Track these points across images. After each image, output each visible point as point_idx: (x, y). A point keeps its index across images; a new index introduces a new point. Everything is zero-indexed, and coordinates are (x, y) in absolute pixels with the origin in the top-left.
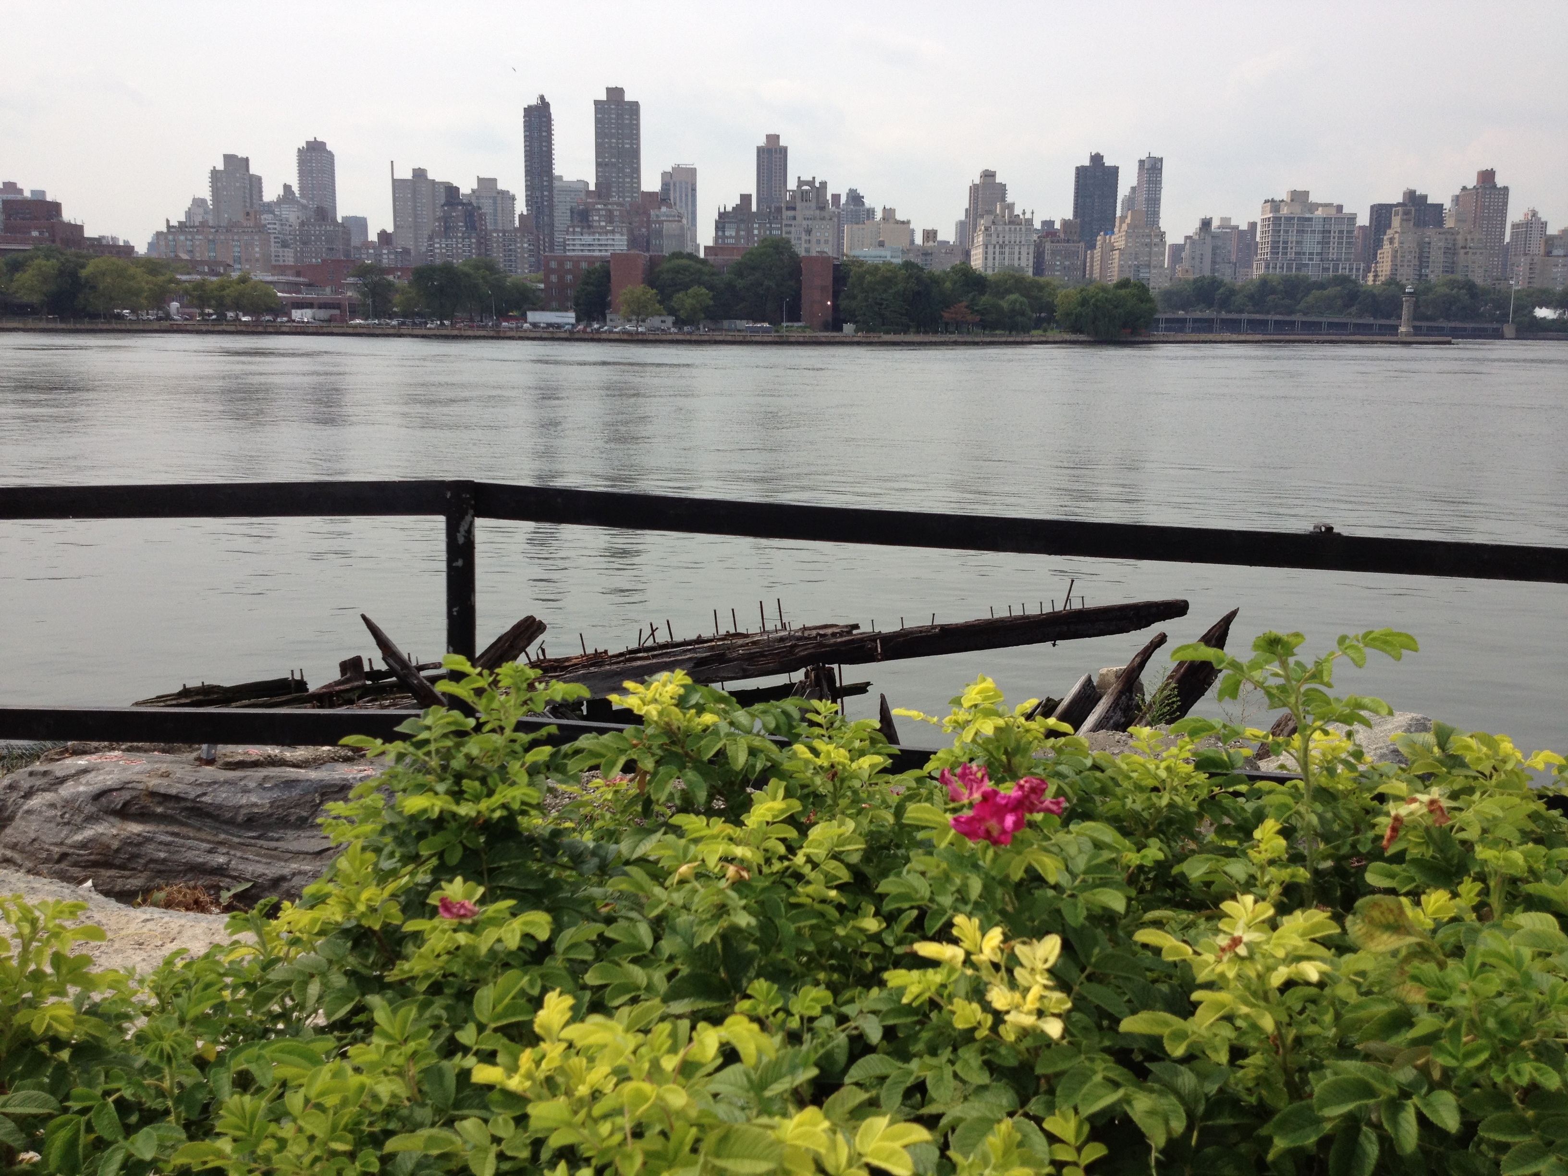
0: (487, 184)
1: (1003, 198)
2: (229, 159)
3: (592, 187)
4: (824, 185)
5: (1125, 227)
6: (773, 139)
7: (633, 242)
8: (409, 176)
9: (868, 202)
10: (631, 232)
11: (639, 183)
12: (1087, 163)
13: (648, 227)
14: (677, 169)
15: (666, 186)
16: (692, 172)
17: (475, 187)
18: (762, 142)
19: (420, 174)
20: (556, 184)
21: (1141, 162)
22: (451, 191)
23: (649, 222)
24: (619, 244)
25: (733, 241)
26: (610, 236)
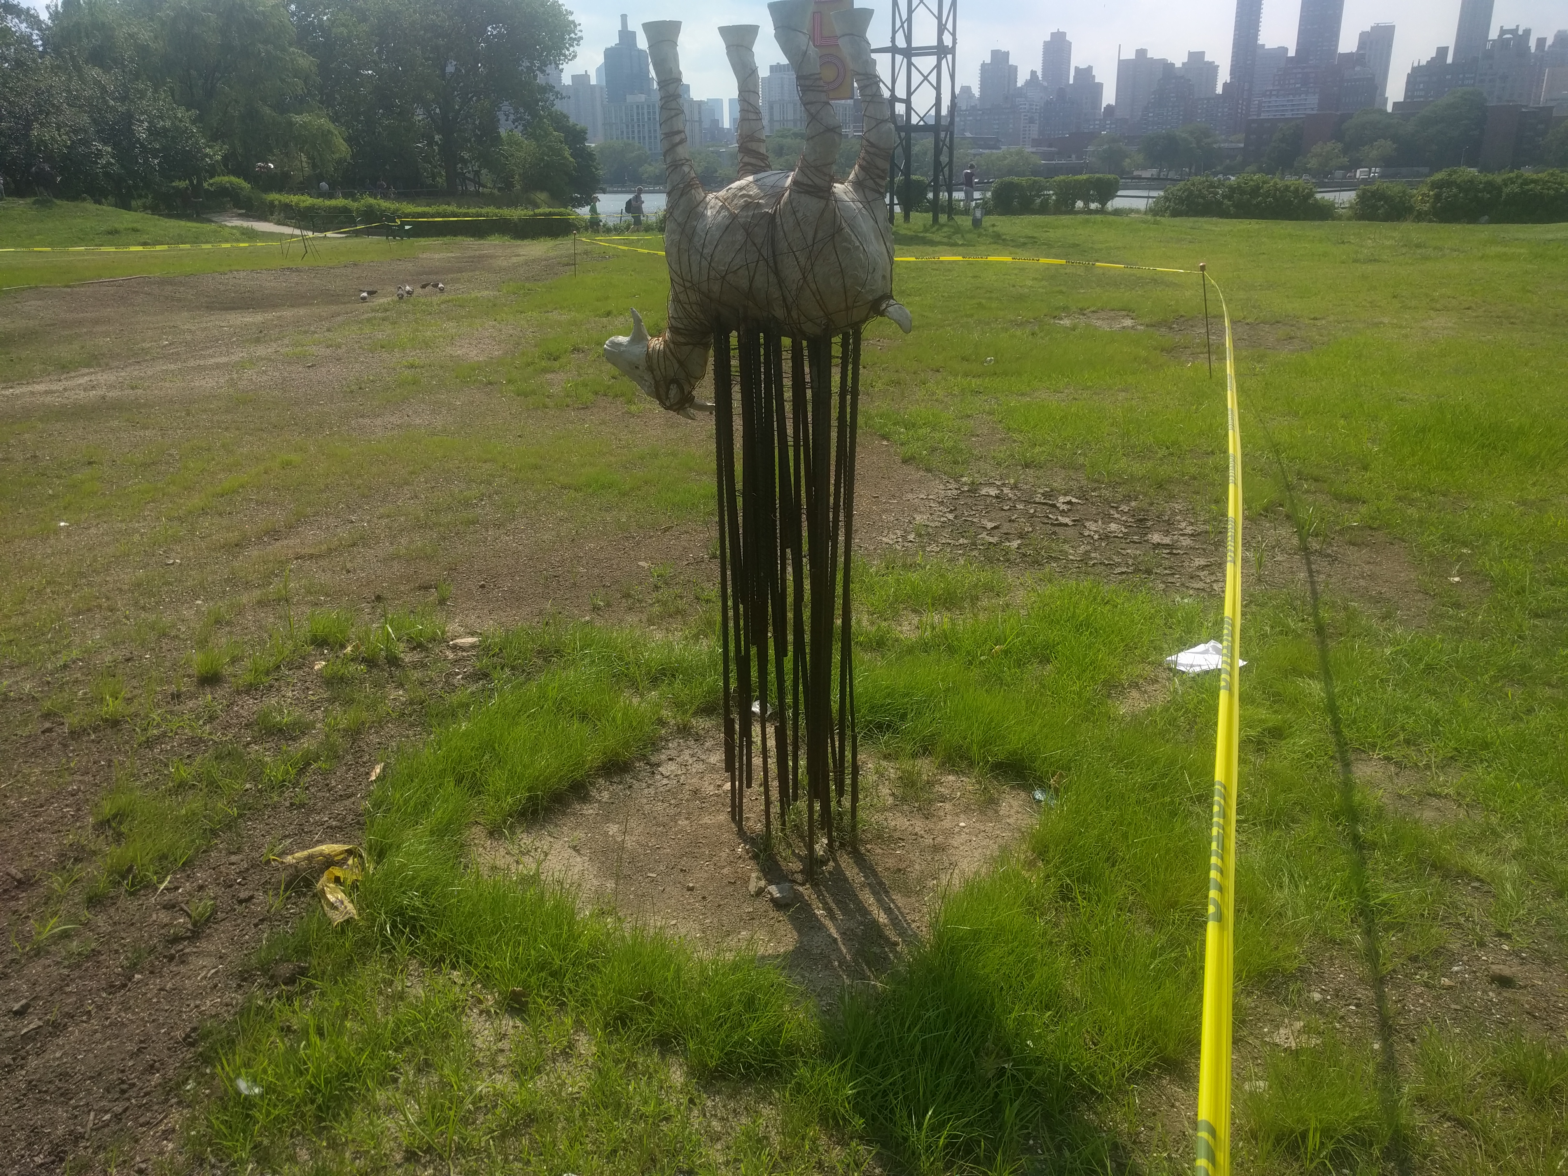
0: (1196, 58)
3: (1292, 53)
4: (1527, 32)
7: (1324, 101)
8: (1133, 57)
10: (1323, 91)
11: (1337, 45)
13: (1341, 86)
14: (1376, 28)
15: (1362, 46)
16: (1390, 30)
17: (1186, 59)
19: (1142, 53)
20: (1259, 51)
24: (1311, 102)
25: (1422, 93)
26: (1303, 96)
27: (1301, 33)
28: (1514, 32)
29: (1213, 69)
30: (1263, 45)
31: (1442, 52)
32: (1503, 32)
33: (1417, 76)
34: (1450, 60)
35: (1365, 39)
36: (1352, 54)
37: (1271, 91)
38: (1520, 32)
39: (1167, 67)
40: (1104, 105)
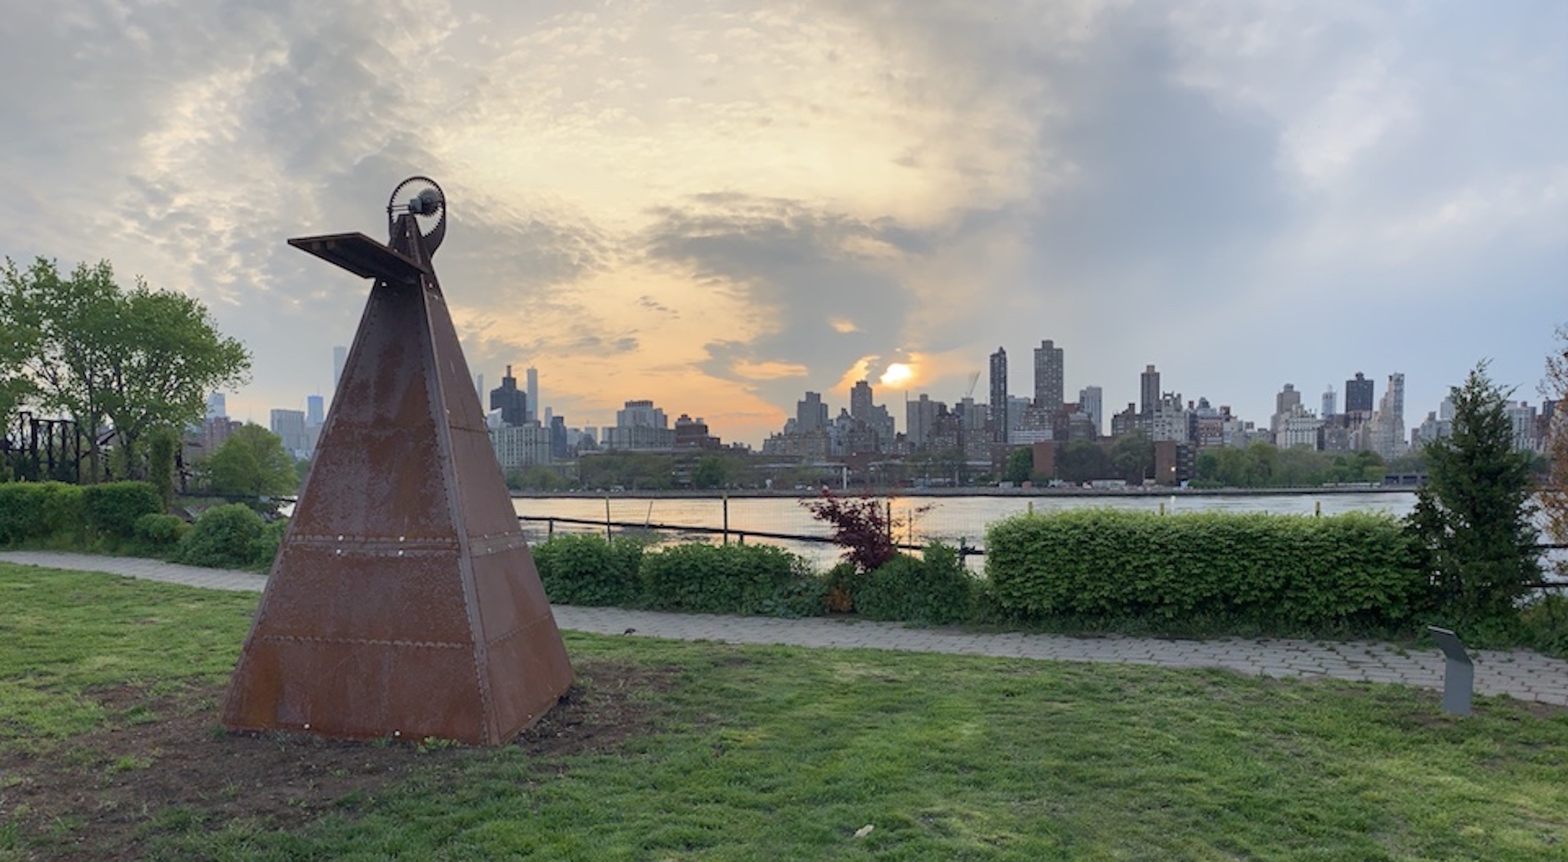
0: (965, 401)
1: (1299, 401)
2: (809, 395)
3: (1032, 401)
4: (1180, 396)
5: (1377, 417)
6: (1151, 368)
7: (1057, 434)
8: (918, 399)
9: (1213, 405)
10: (1055, 428)
11: (1062, 396)
12: (1353, 378)
13: (1068, 425)
14: (1089, 388)
15: (1082, 399)
16: (1100, 390)
17: (958, 403)
18: (1144, 370)
19: (924, 397)
20: (1010, 400)
22: (942, 407)
23: (1069, 422)
24: (1047, 436)
25: (1122, 432)
26: (1040, 431)
27: (1036, 388)
28: (1172, 395)
30: (1012, 397)
31: (1132, 405)
32: (1165, 395)
33: (1117, 419)
34: (1138, 410)
35: (1084, 396)
36: (1073, 404)
38: (1176, 396)
40: (896, 432)
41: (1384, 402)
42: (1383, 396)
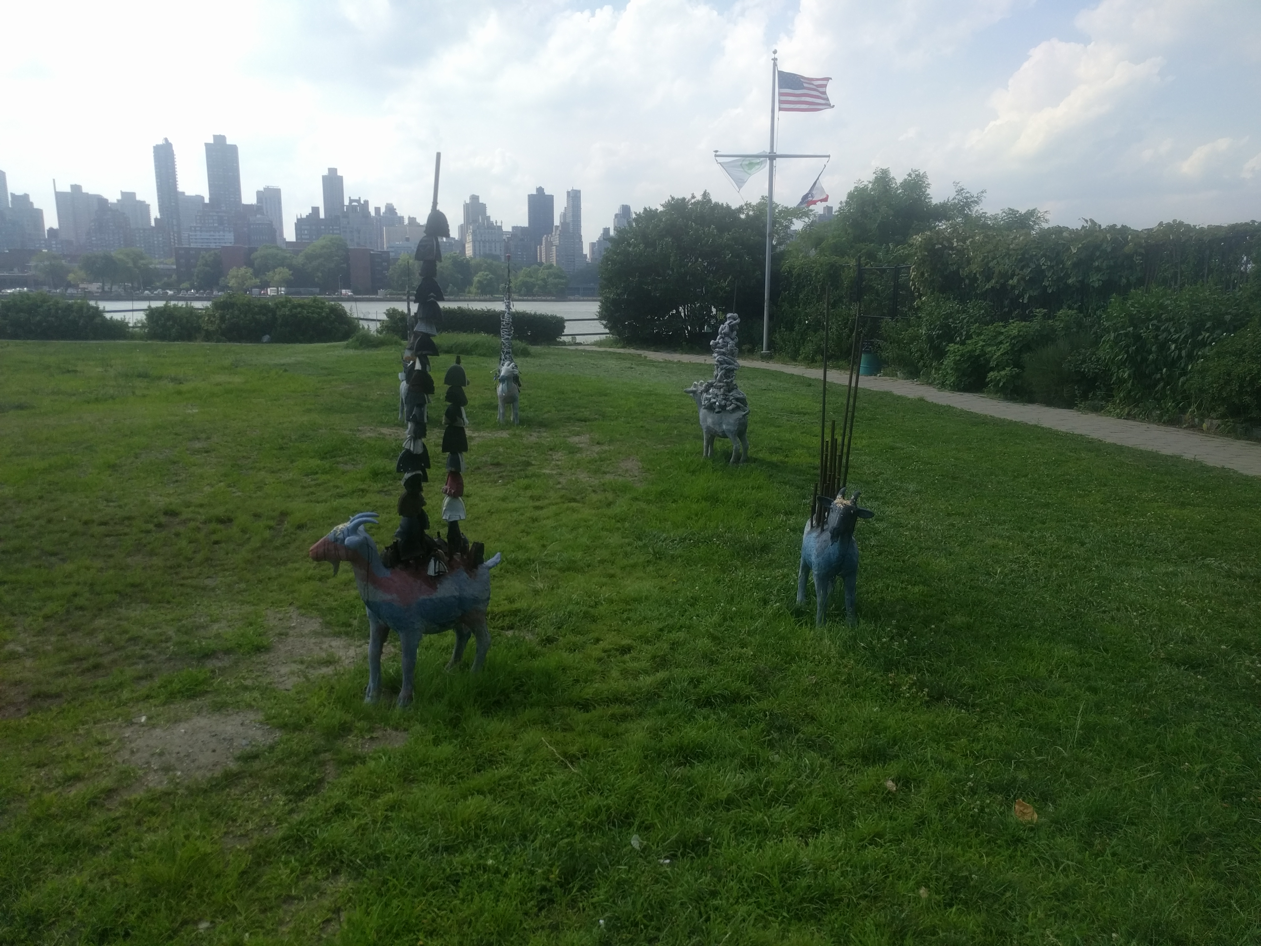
0: (128, 197)
1: (485, 213)
3: (207, 201)
4: (366, 202)
5: (558, 232)
6: (333, 171)
7: (238, 238)
8: (68, 189)
9: (400, 213)
10: (236, 231)
11: (240, 198)
12: (534, 192)
13: (249, 228)
14: (267, 189)
15: (260, 200)
17: (119, 197)
18: (326, 173)
19: (76, 189)
20: (180, 197)
21: (568, 193)
23: (249, 225)
24: (228, 239)
25: (308, 237)
26: (221, 233)
27: (211, 186)
28: (358, 201)
29: (144, 207)
30: (183, 193)
31: (315, 210)
32: (351, 201)
33: (300, 224)
34: (322, 215)
35: (260, 195)
36: (252, 206)
37: (195, 227)
38: (362, 202)
39: (101, 202)
40: (47, 227)
41: (564, 216)
42: (563, 210)
